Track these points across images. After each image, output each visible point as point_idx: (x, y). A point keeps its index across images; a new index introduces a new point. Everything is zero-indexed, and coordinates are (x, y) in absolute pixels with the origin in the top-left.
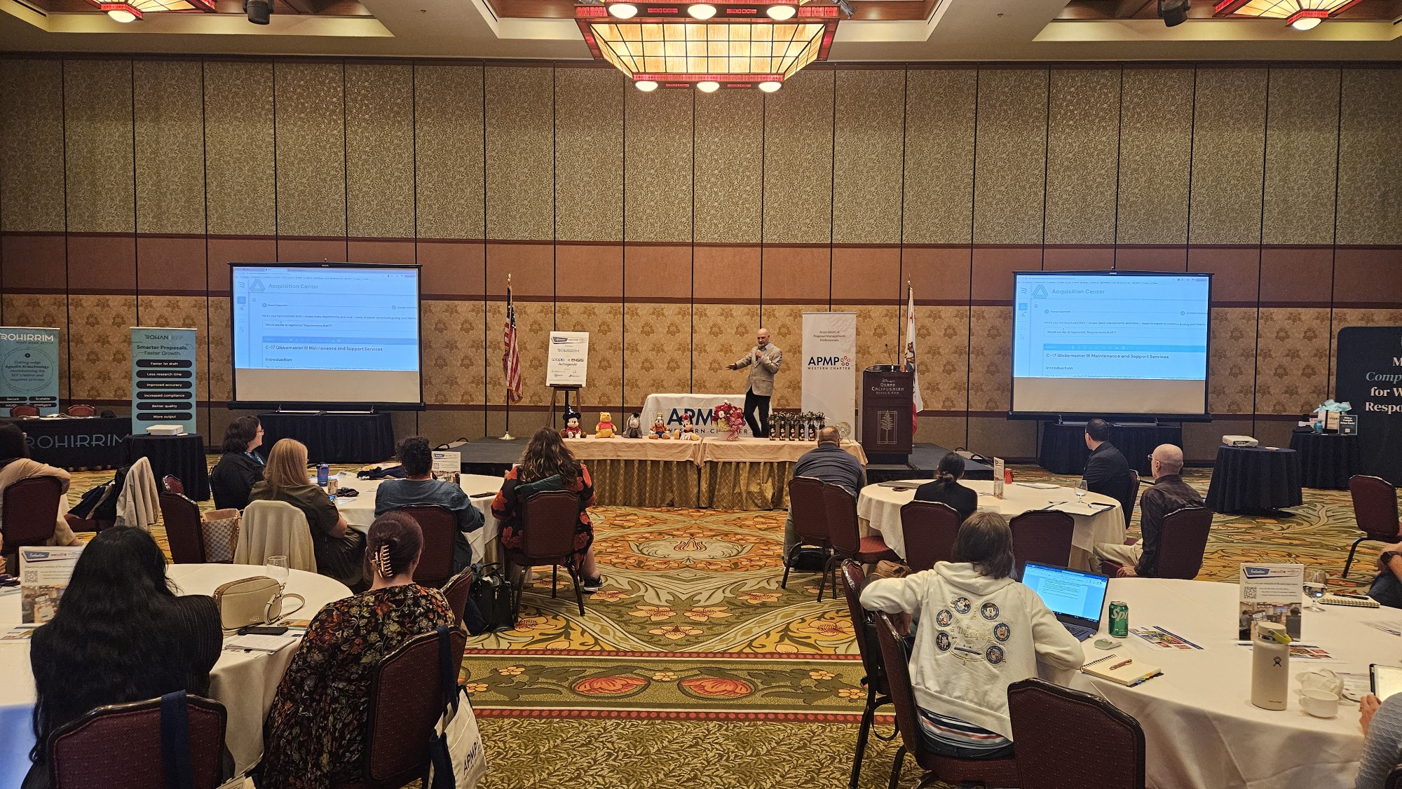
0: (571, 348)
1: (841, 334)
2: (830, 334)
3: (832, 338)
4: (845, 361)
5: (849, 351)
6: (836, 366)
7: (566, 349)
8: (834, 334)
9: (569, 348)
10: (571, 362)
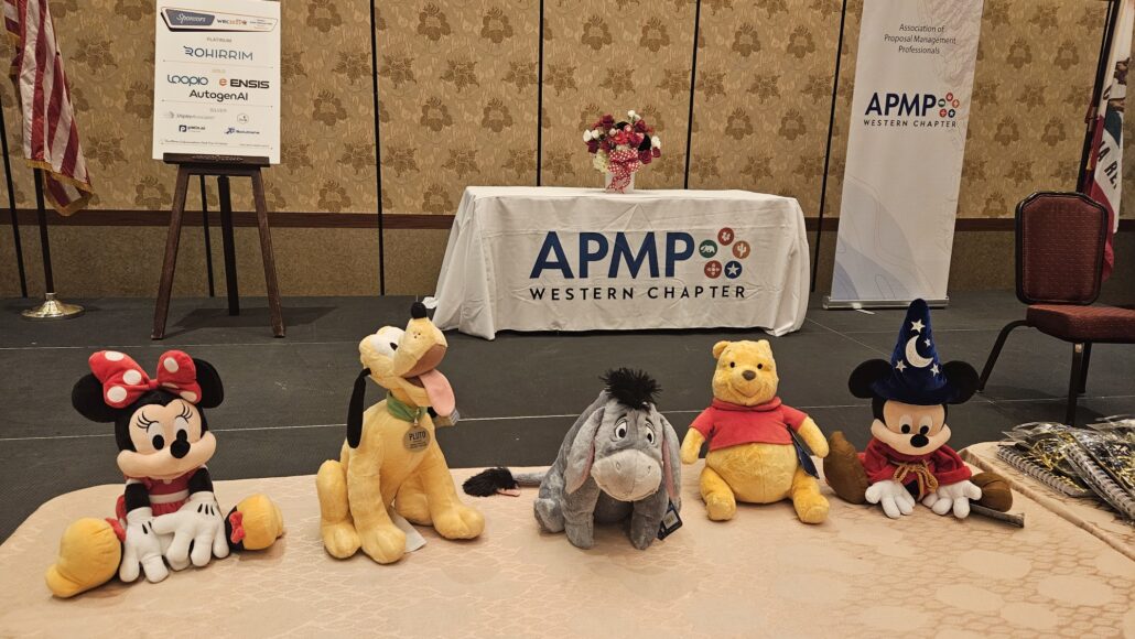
0: (227, 47)
1: (948, 34)
2: (923, 34)
3: (926, 45)
4: (948, 107)
5: (957, 80)
6: (926, 119)
7: (210, 46)
8: (931, 35)
9: (218, 46)
10: (228, 89)
